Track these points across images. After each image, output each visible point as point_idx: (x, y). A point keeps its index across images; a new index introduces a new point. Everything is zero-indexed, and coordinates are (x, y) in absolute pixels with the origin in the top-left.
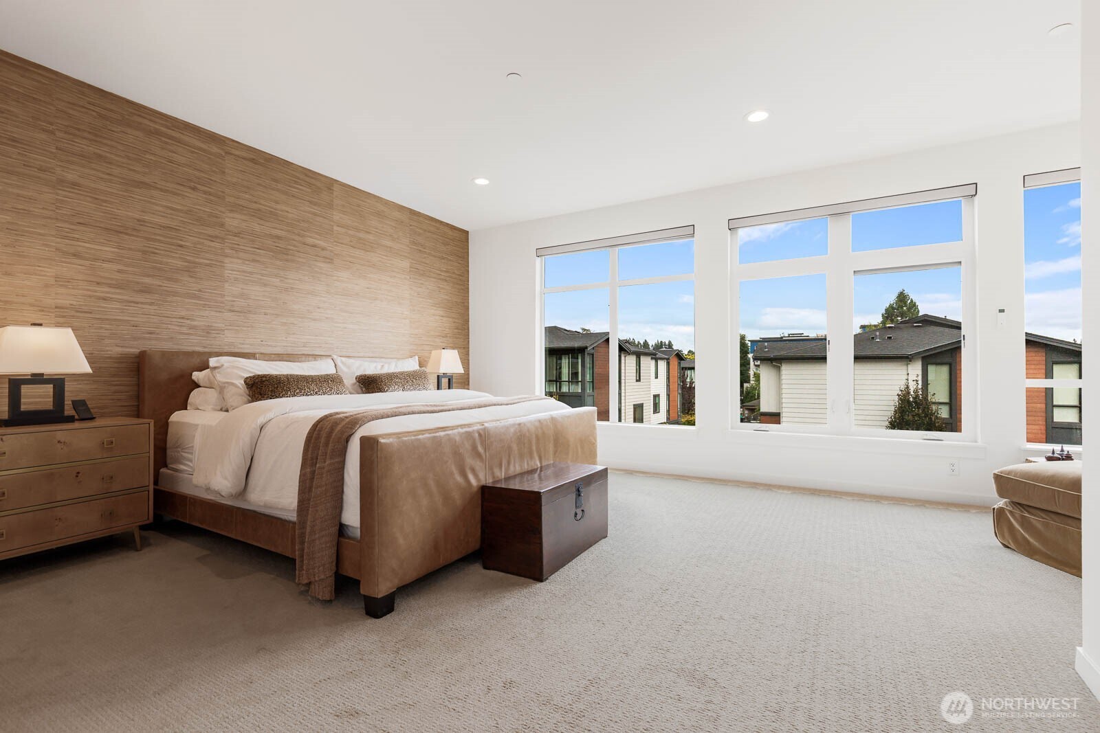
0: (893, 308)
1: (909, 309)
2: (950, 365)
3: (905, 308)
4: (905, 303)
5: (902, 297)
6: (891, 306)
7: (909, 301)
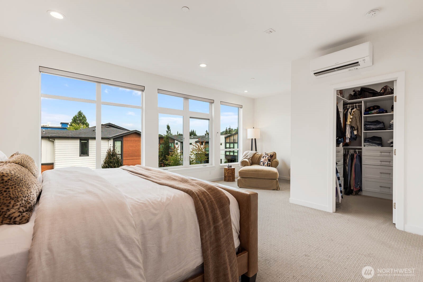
0: (77, 117)
1: (83, 118)
2: (121, 141)
3: (81, 118)
4: (81, 116)
5: (80, 114)
6: (76, 116)
7: (83, 115)
